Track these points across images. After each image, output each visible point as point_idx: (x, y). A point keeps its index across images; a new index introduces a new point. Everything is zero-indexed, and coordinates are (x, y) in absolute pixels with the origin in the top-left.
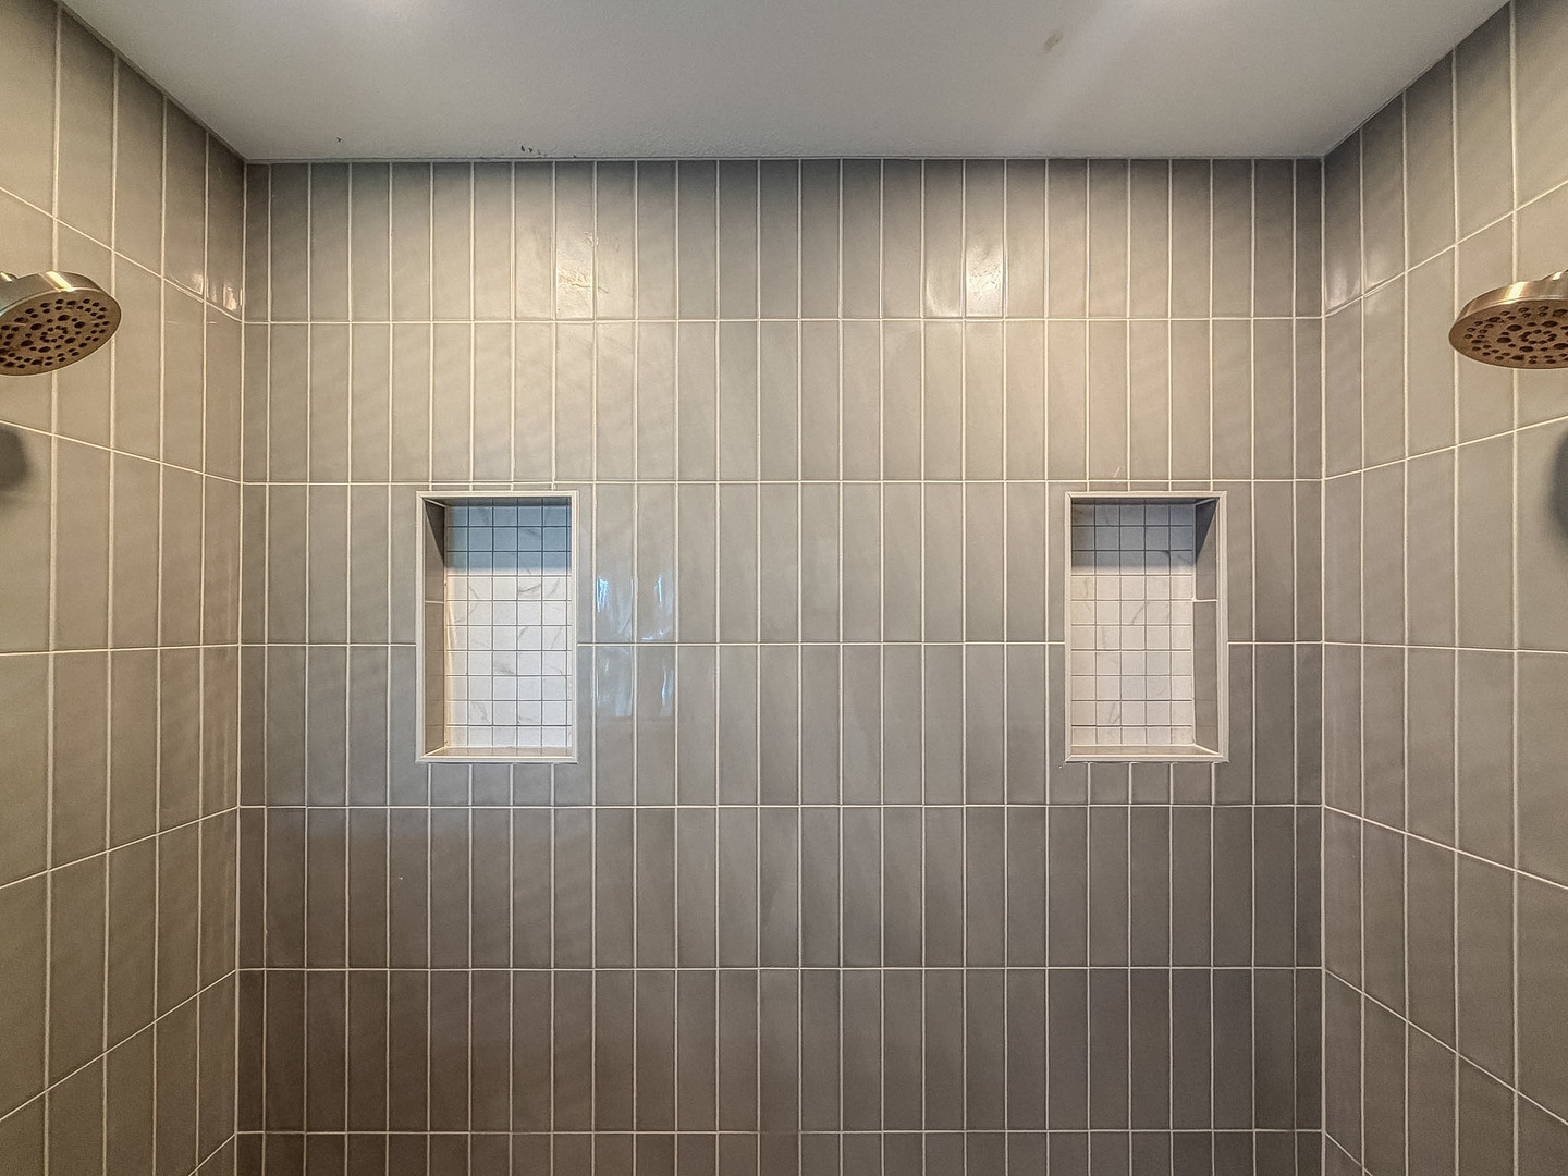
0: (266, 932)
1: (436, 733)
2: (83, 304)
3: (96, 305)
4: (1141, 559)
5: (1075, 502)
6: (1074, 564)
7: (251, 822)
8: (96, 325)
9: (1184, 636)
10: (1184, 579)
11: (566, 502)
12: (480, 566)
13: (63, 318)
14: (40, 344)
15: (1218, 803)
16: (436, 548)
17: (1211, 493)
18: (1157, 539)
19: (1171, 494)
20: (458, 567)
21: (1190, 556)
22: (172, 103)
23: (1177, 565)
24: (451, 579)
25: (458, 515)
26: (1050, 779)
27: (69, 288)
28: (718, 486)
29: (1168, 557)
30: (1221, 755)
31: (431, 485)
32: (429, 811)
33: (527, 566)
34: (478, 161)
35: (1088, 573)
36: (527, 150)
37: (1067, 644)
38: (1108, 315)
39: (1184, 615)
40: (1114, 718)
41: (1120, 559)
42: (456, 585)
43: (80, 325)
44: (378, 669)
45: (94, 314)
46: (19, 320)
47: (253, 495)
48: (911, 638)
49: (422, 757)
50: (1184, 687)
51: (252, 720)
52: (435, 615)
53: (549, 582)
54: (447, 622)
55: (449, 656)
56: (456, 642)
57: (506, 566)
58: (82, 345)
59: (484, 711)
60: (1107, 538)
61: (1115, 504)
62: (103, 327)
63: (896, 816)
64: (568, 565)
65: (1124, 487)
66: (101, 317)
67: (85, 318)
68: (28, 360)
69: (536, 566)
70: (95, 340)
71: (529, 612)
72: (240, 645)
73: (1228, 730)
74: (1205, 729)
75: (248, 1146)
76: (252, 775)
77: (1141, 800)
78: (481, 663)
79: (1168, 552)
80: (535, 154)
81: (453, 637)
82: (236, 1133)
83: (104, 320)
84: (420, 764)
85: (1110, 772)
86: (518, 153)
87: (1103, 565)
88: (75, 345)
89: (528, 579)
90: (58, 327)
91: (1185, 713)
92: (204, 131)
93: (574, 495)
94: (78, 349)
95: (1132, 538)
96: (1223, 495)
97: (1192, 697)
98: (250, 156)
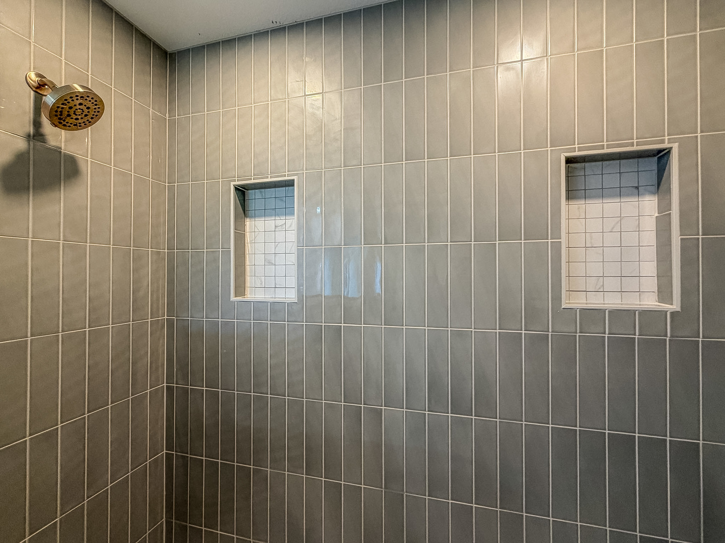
0: (175, 369)
1: (240, 289)
2: (87, 98)
3: (92, 98)
5: (569, 161)
6: (568, 198)
7: (170, 323)
8: (95, 109)
9: (650, 238)
10: (649, 204)
11: (292, 182)
12: (260, 216)
13: (81, 104)
14: (75, 117)
15: (672, 336)
16: (241, 209)
17: (666, 145)
18: (630, 179)
19: (635, 148)
20: (251, 217)
21: (654, 188)
22: (137, 29)
23: (643, 194)
24: (248, 222)
25: (251, 194)
26: (552, 317)
27: (81, 90)
28: (362, 168)
29: (637, 190)
30: (675, 306)
31: (236, 179)
32: (236, 323)
33: (278, 215)
34: (256, 33)
35: (580, 203)
36: (274, 23)
37: (563, 240)
38: (589, 48)
39: (650, 224)
40: (598, 287)
41: (602, 193)
42: (250, 225)
43: (88, 108)
44: (216, 260)
45: (93, 103)
46: (63, 104)
47: (171, 189)
48: (465, 240)
49: (233, 298)
50: (650, 268)
51: (171, 282)
52: (240, 238)
53: (288, 222)
54: (246, 242)
55: (247, 256)
56: (250, 250)
57: (271, 215)
58: (92, 118)
59: (261, 281)
60: (593, 181)
61: (599, 161)
62: (98, 110)
63: (457, 335)
64: (293, 214)
65: (602, 147)
66: (96, 105)
67: (90, 104)
68: (71, 124)
69: (283, 215)
70: (96, 116)
71: (280, 236)
72: (166, 251)
73: (680, 292)
74: (664, 293)
75: (169, 457)
76: (170, 304)
77: (614, 332)
78: (260, 259)
79: (637, 188)
80: (278, 24)
81: (249, 248)
82: (165, 451)
83: (98, 106)
84: (232, 302)
85: (591, 315)
86: (272, 25)
87: (591, 197)
88: (89, 117)
89: (280, 221)
90: (80, 109)
91: (651, 284)
92: (150, 40)
93: (295, 178)
94: (90, 120)
95: (611, 180)
96: (675, 147)
97: (655, 275)
98: (169, 50)
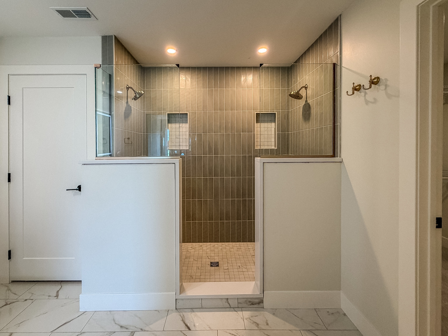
4: (267, 122)
5: (256, 113)
6: (257, 123)
9: (273, 132)
10: (273, 124)
11: (187, 114)
15: (276, 154)
17: (275, 112)
19: (264, 112)
21: (274, 121)
23: (272, 122)
24: (169, 125)
26: (253, 151)
28: (208, 112)
30: (276, 148)
31: (168, 112)
35: (259, 124)
37: (255, 133)
39: (273, 129)
41: (264, 122)
48: (234, 132)
64: (187, 123)
73: (277, 144)
77: (265, 154)
79: (271, 121)
91: (273, 143)
93: (188, 113)
95: (266, 119)
96: (276, 113)
